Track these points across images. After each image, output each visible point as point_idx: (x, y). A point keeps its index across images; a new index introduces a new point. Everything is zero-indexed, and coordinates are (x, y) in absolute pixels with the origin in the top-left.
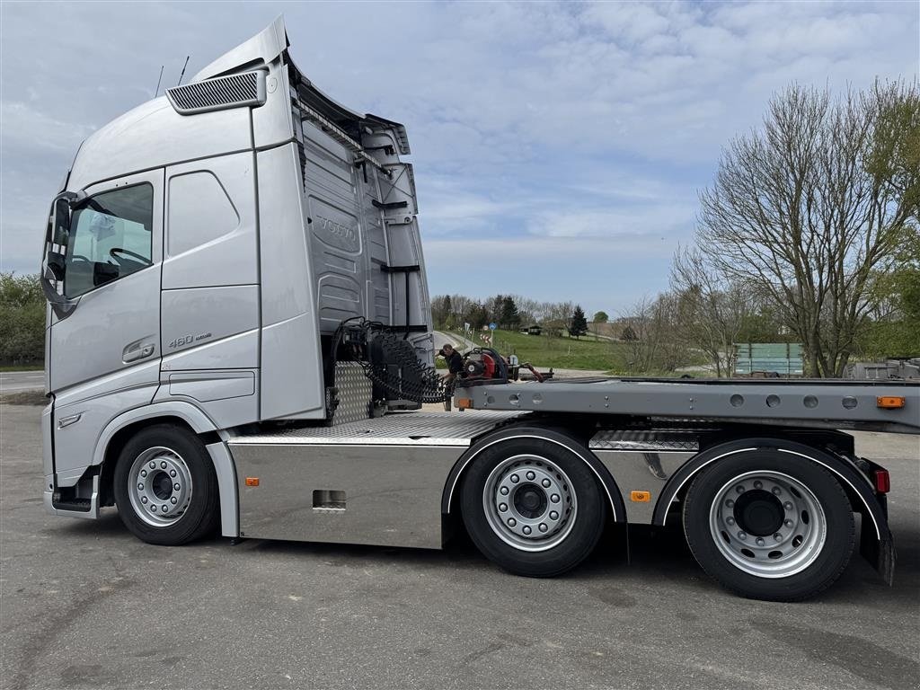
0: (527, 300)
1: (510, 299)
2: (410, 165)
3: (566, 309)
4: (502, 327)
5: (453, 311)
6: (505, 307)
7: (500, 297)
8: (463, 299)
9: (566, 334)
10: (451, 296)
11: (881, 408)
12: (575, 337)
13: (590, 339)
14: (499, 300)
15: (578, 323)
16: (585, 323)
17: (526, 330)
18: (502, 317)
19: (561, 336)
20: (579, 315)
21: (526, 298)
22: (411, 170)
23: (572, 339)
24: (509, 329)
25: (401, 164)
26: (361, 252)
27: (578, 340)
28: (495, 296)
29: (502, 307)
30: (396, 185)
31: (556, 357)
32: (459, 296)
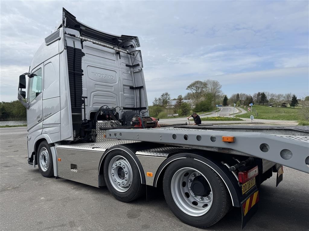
0: (271, 94)
1: (264, 93)
2: (140, 51)
3: (288, 96)
4: (261, 104)
5: (240, 99)
6: (262, 97)
7: (259, 93)
8: (244, 94)
9: (289, 106)
10: (239, 93)
11: (225, 142)
12: (293, 107)
13: (300, 108)
14: (259, 94)
15: (294, 101)
16: (297, 101)
17: (271, 105)
18: (260, 100)
19: (286, 107)
20: (294, 98)
21: (271, 93)
22: (140, 52)
23: (291, 108)
24: (263, 105)
25: (137, 51)
26: (117, 83)
27: (294, 108)
28: (257, 93)
29: (260, 97)
30: (136, 59)
31: (277, 115)
32: (243, 93)
